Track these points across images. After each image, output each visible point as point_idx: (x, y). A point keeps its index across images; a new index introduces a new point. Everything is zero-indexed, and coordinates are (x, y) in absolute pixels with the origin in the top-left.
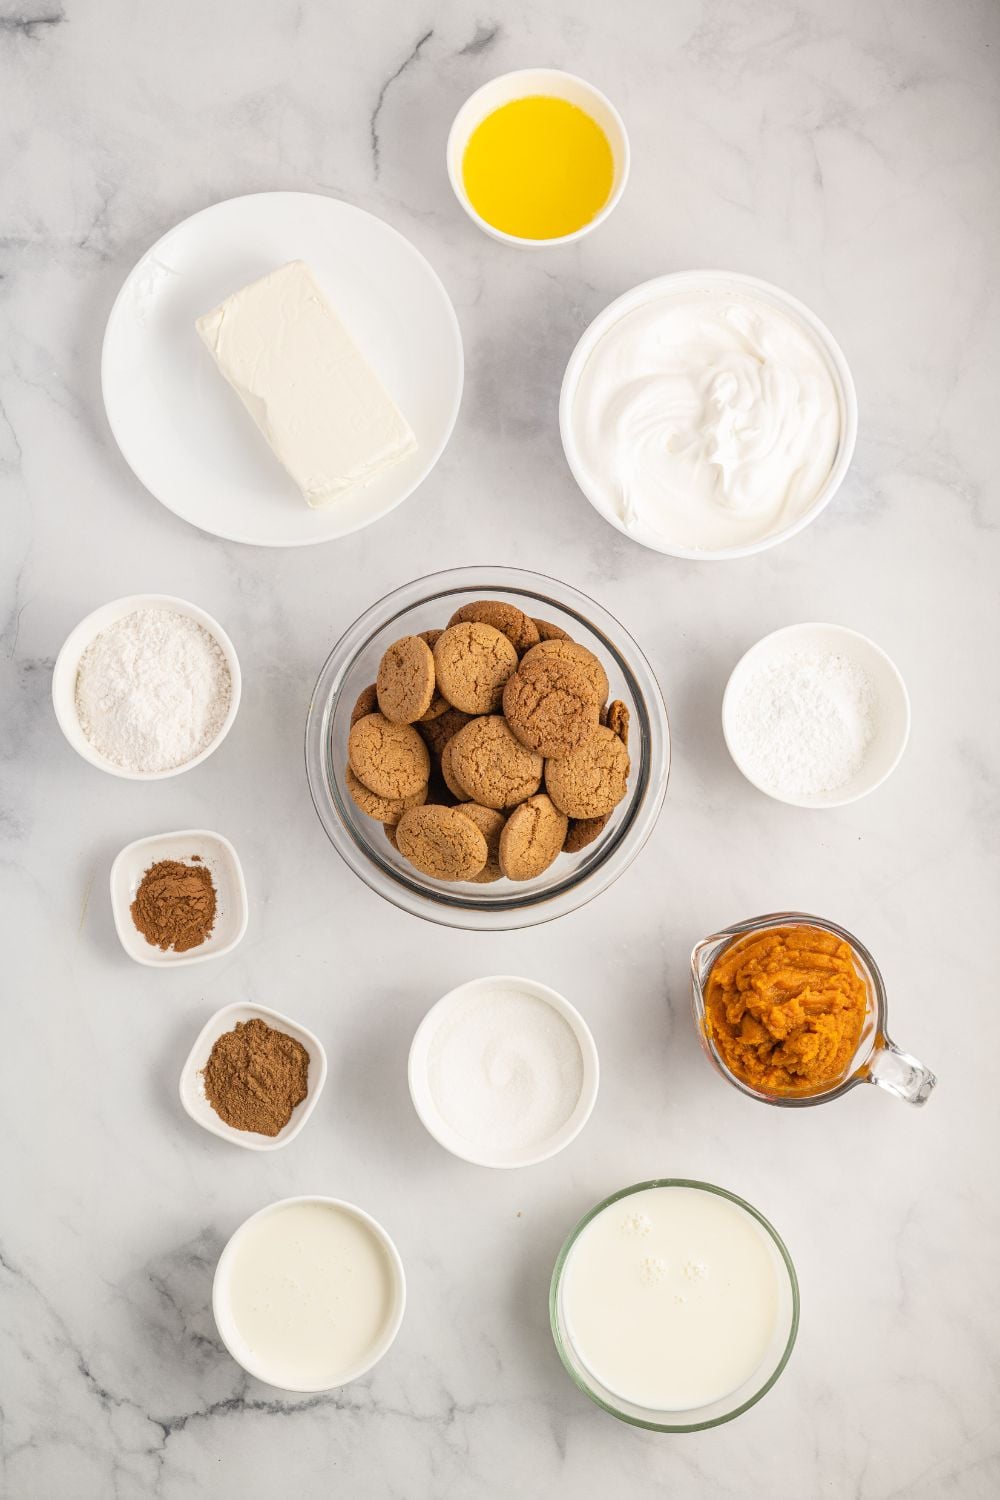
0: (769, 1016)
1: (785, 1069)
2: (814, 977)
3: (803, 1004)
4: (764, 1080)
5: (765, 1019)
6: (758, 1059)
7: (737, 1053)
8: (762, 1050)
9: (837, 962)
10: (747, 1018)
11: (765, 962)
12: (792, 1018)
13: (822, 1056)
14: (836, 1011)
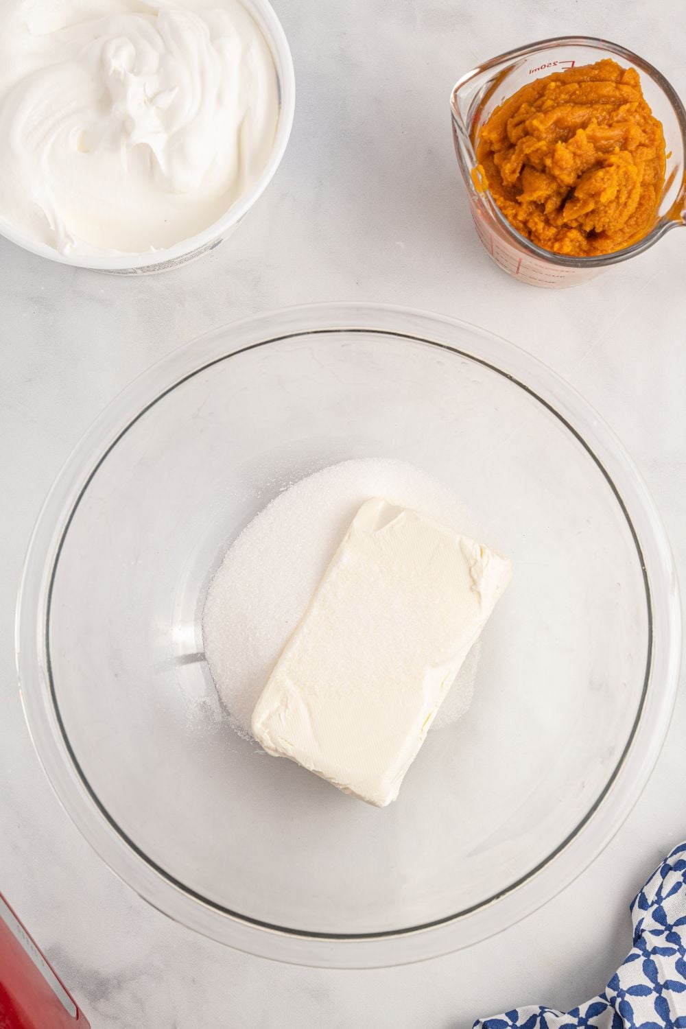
0: (553, 157)
1: (580, 227)
2: (600, 112)
3: (593, 139)
4: (557, 245)
5: (548, 162)
6: (547, 222)
7: (520, 218)
8: (550, 207)
9: (626, 90)
10: (527, 171)
11: (539, 102)
12: (580, 156)
13: (623, 199)
14: (632, 147)
